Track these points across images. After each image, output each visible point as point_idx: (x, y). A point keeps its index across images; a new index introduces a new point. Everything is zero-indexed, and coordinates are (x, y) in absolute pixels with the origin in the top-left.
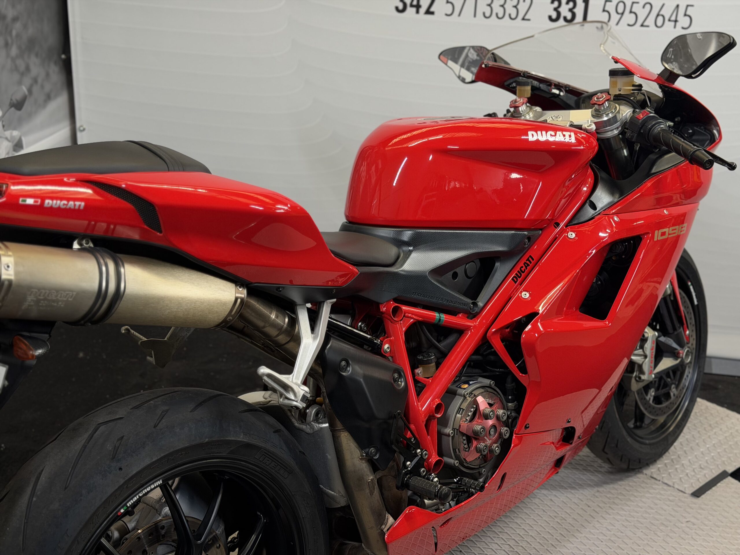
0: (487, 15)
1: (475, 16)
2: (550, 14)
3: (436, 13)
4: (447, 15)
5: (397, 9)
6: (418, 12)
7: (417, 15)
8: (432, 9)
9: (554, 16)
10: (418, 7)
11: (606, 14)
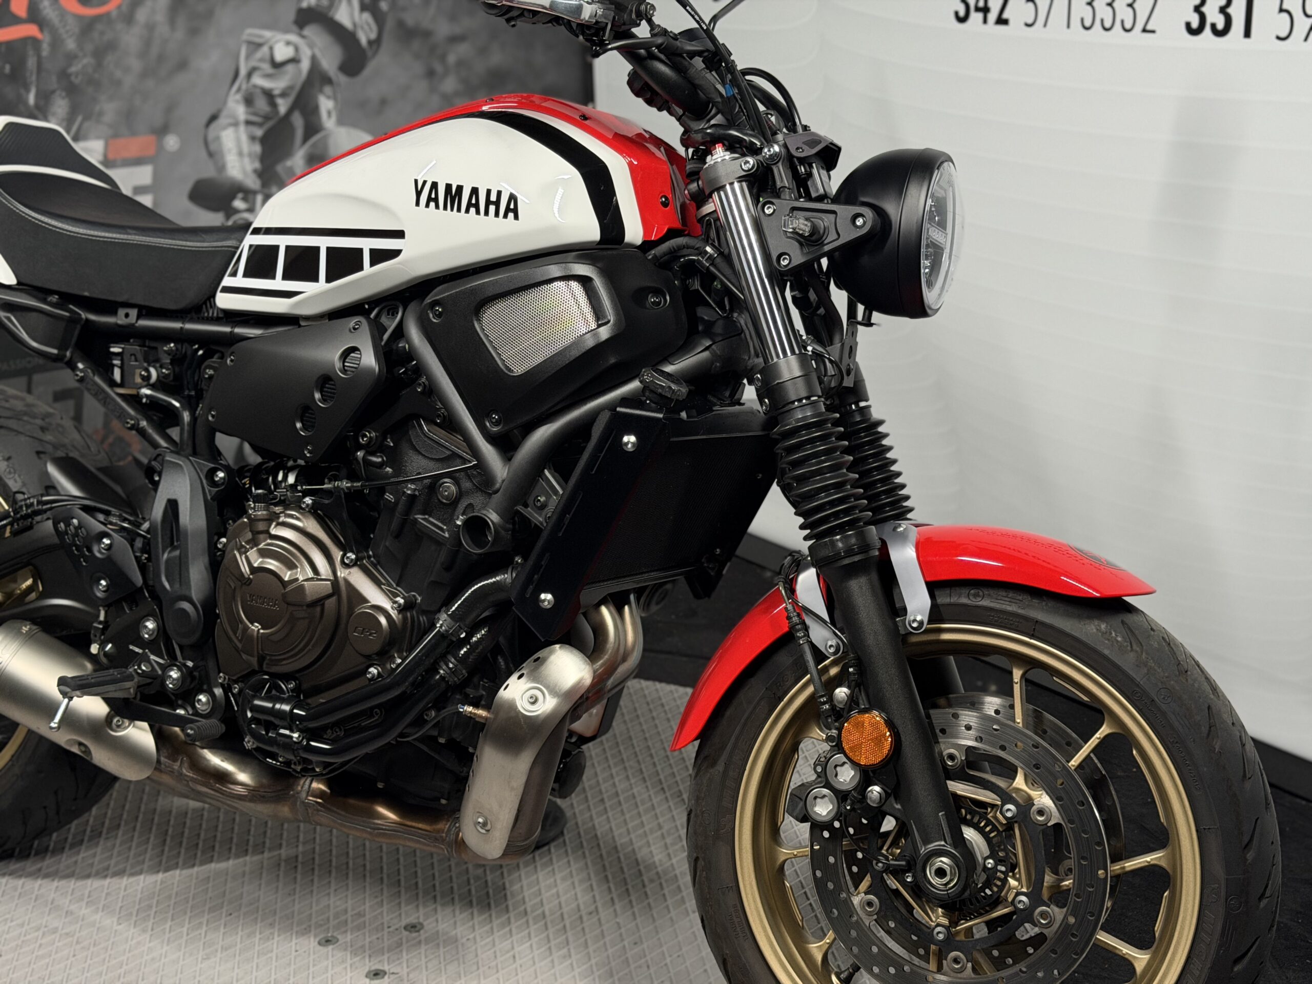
0: (1088, 24)
1: (1068, 26)
2: (1188, 20)
3: (1011, 22)
4: (1028, 25)
5: (957, 13)
6: (985, 21)
7: (985, 27)
8: (1005, 16)
9: (1195, 24)
10: (985, 10)
11: (1285, 16)
